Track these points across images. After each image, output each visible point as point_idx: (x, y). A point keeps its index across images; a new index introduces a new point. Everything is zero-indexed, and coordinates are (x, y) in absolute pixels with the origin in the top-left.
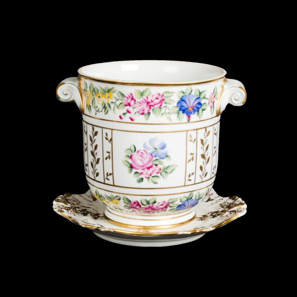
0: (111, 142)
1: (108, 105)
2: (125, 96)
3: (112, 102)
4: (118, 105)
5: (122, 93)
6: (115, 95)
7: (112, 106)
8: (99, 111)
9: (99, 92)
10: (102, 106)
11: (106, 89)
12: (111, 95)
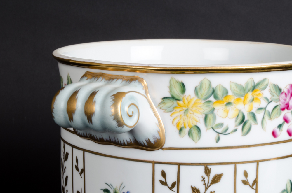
0: (254, 187)
1: (251, 115)
2: (282, 91)
3: (260, 109)
4: (271, 112)
5: (278, 87)
6: (266, 93)
7: (259, 116)
8: (227, 132)
9: (230, 93)
10: (236, 121)
11: (247, 84)
12: (259, 94)
